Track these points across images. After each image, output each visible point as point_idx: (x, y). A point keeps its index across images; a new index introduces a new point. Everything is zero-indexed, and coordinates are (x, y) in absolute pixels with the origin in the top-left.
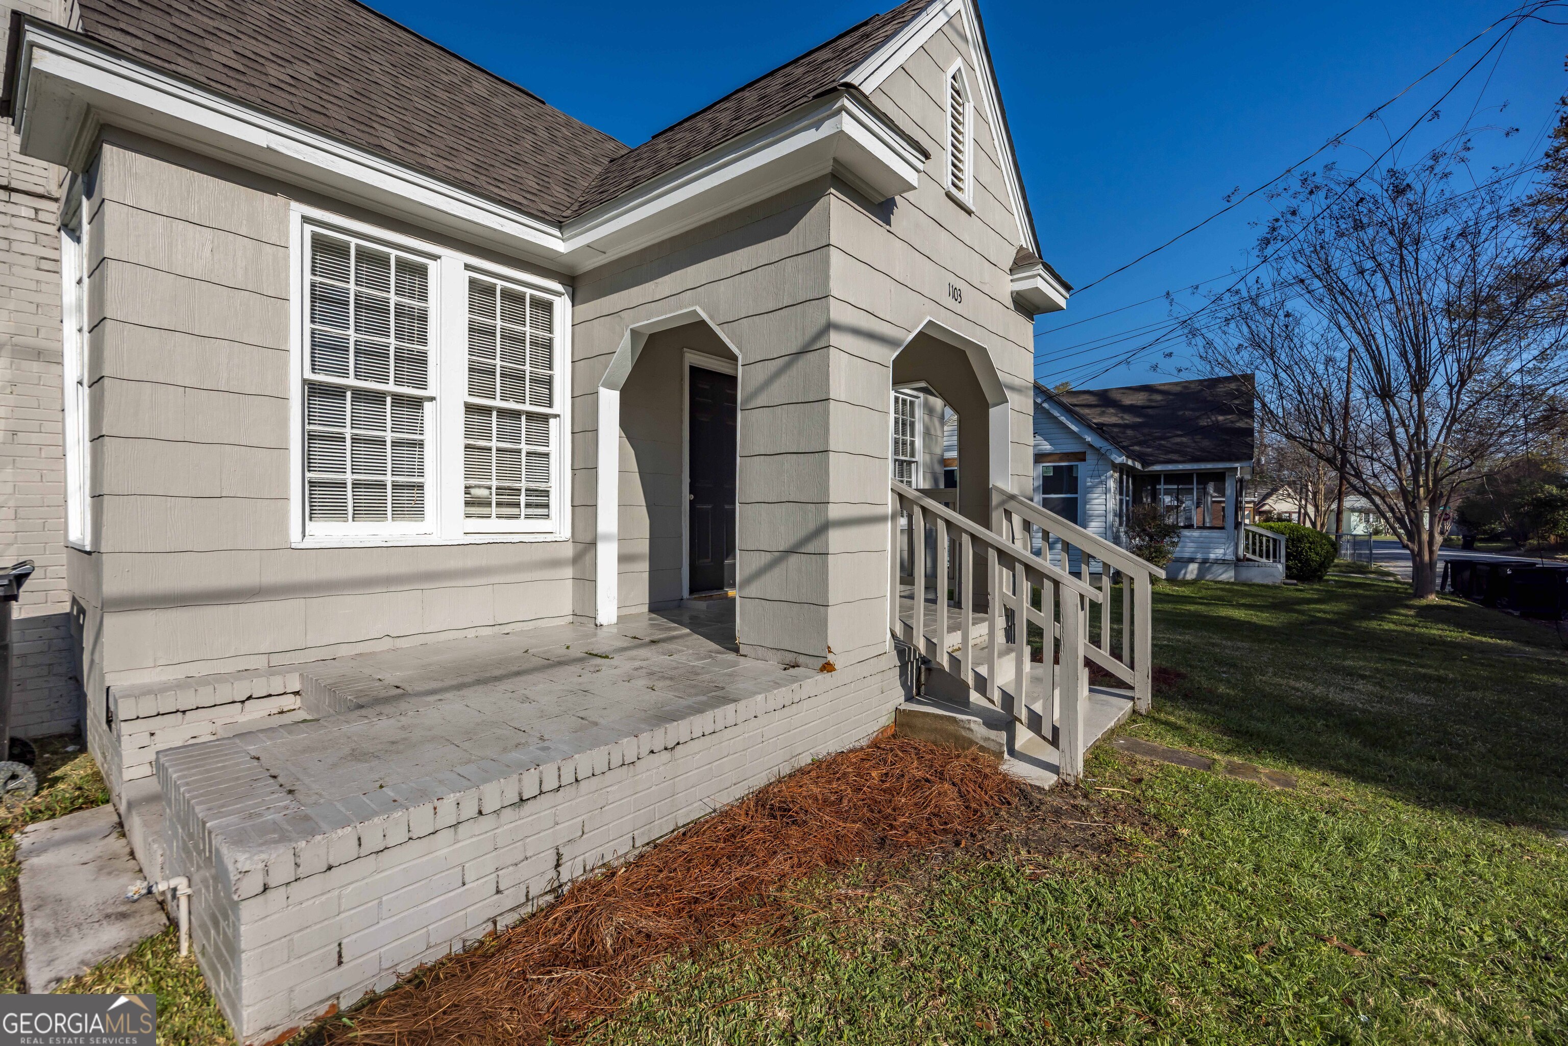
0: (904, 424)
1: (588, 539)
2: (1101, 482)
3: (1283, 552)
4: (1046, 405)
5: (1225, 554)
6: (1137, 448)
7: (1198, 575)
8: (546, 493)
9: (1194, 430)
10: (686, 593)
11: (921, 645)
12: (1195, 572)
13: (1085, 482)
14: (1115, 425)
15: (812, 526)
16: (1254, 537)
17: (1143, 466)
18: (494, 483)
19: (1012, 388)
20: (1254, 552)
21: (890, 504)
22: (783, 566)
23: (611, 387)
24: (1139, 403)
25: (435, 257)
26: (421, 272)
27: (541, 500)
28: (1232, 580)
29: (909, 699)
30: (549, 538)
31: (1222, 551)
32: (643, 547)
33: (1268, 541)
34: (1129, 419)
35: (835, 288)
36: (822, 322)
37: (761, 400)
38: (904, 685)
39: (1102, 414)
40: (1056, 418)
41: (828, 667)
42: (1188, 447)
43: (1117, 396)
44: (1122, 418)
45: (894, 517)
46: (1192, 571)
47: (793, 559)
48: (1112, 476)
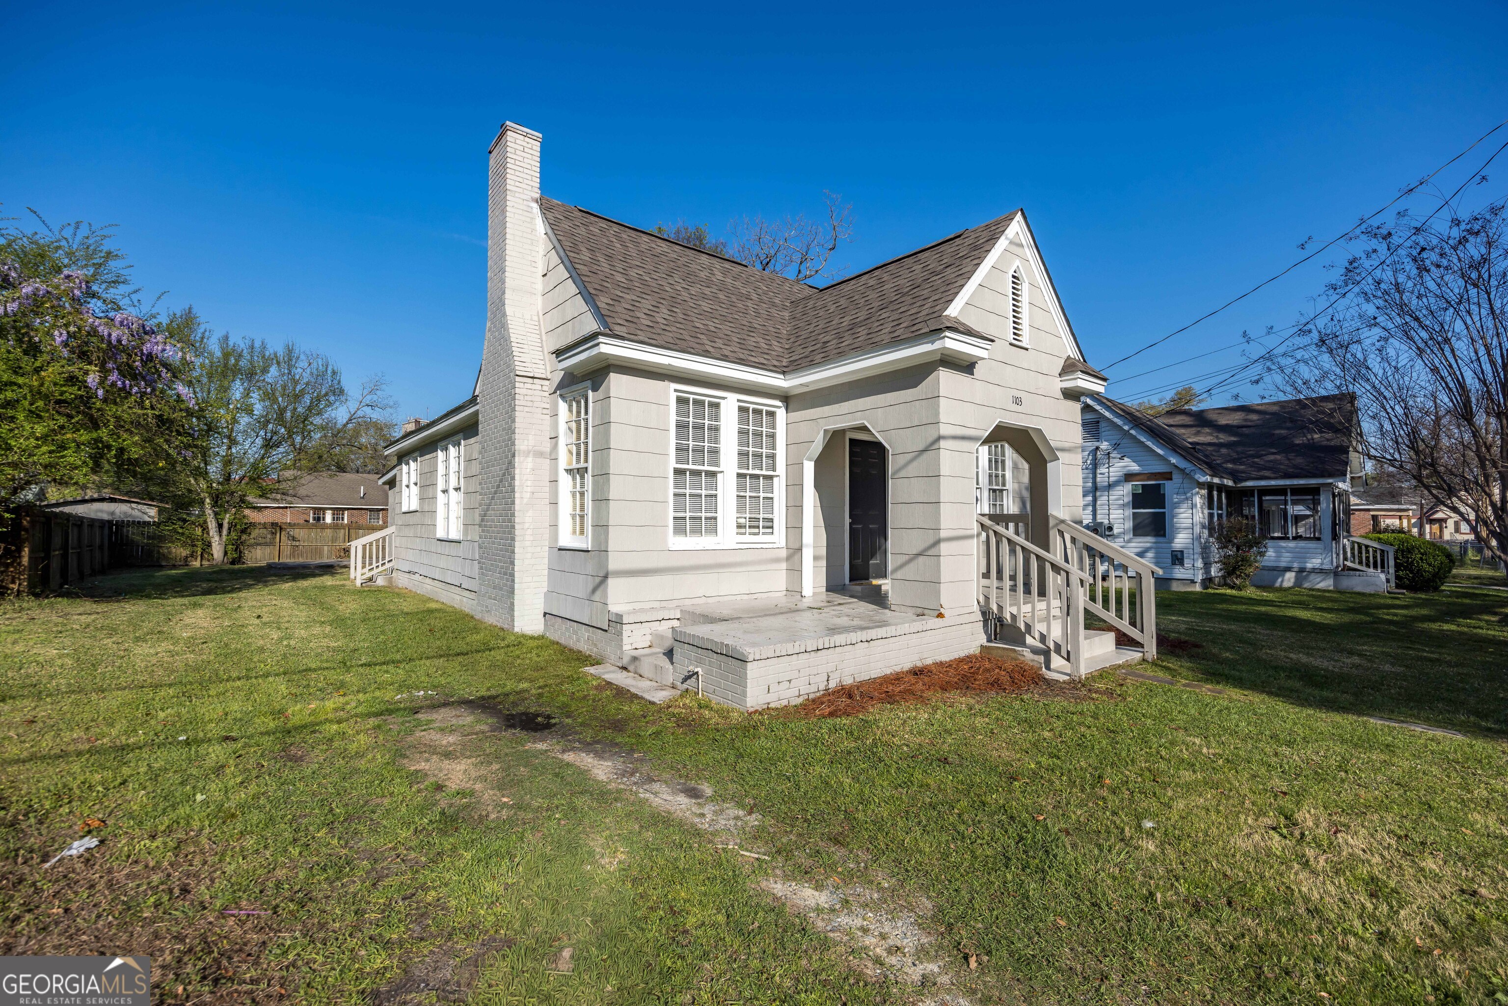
0: (996, 462)
1: (797, 546)
2: (1187, 499)
3: (1392, 563)
4: (1133, 432)
5: (1322, 564)
6: (1230, 466)
7: (1295, 583)
8: (771, 520)
9: (1287, 447)
10: (847, 581)
11: (995, 608)
12: (1293, 580)
13: (1172, 499)
14: (1210, 444)
15: (931, 541)
16: (1360, 548)
17: (1235, 482)
18: (748, 516)
19: (1062, 450)
20: (1360, 563)
21: (975, 528)
22: (916, 562)
23: (809, 459)
24: (1235, 423)
25: (724, 398)
26: (717, 406)
27: (770, 524)
28: (1331, 588)
29: (989, 640)
30: (775, 546)
31: (1319, 561)
32: (824, 551)
33: (1375, 552)
34: (1224, 438)
35: (943, 418)
36: (935, 436)
37: (902, 474)
38: (986, 632)
39: (1198, 433)
40: (1143, 443)
41: (940, 615)
42: (1281, 464)
43: (1213, 416)
44: (1217, 437)
45: (979, 535)
46: (1289, 579)
47: (921, 558)
48: (1198, 493)
